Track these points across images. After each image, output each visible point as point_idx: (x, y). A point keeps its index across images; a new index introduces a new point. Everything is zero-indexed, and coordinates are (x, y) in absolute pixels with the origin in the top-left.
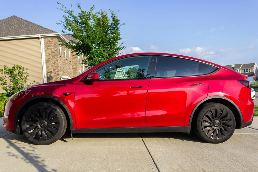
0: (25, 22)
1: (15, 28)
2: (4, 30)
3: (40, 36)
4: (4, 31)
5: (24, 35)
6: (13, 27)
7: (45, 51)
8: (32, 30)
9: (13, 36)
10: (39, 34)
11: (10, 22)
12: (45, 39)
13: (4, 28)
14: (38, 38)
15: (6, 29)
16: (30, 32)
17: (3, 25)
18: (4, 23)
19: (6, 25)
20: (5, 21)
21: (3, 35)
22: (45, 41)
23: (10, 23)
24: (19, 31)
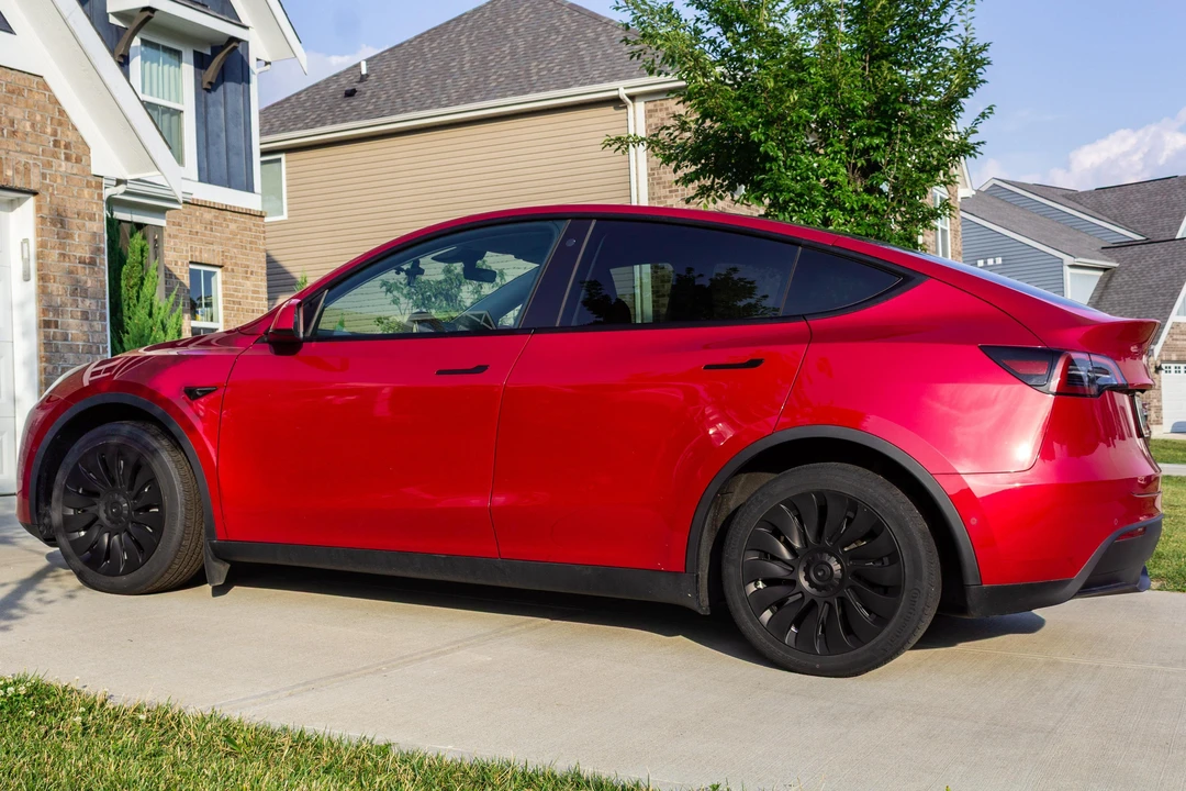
0: (570, 14)
1: (513, 53)
2: (462, 66)
3: (622, 88)
4: (463, 73)
5: (545, 90)
6: (506, 49)
7: (649, 175)
8: (593, 57)
9: (495, 98)
10: (621, 79)
11: (500, 21)
12: (651, 106)
13: (467, 58)
14: (616, 102)
15: (472, 62)
16: (577, 73)
17: (464, 40)
18: (472, 27)
19: (478, 38)
20: (476, 21)
21: (454, 96)
22: (651, 116)
23: (498, 29)
24: (528, 70)
